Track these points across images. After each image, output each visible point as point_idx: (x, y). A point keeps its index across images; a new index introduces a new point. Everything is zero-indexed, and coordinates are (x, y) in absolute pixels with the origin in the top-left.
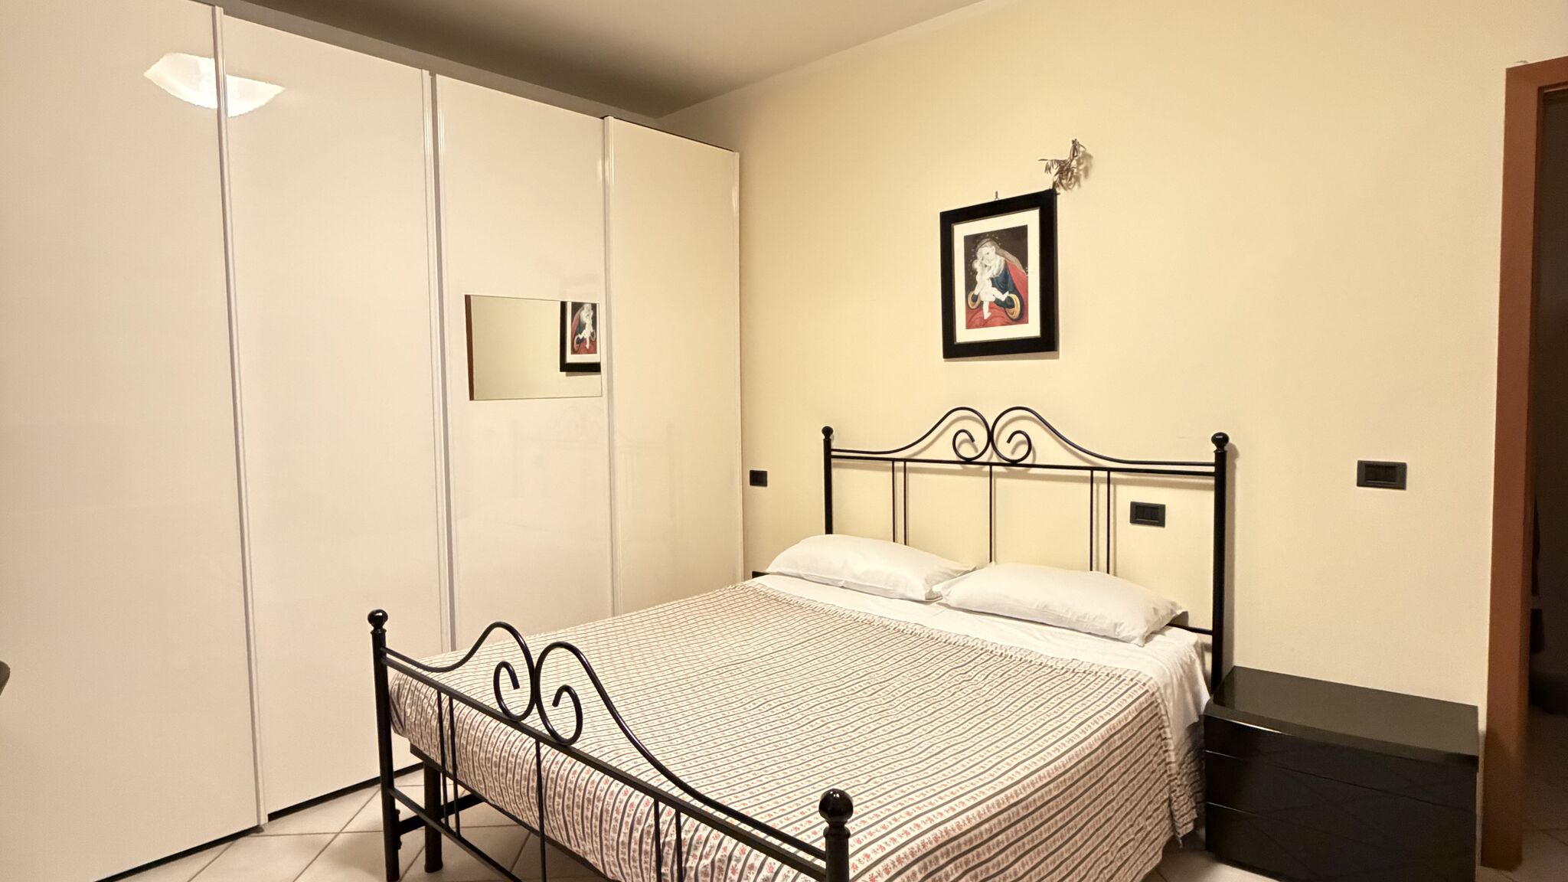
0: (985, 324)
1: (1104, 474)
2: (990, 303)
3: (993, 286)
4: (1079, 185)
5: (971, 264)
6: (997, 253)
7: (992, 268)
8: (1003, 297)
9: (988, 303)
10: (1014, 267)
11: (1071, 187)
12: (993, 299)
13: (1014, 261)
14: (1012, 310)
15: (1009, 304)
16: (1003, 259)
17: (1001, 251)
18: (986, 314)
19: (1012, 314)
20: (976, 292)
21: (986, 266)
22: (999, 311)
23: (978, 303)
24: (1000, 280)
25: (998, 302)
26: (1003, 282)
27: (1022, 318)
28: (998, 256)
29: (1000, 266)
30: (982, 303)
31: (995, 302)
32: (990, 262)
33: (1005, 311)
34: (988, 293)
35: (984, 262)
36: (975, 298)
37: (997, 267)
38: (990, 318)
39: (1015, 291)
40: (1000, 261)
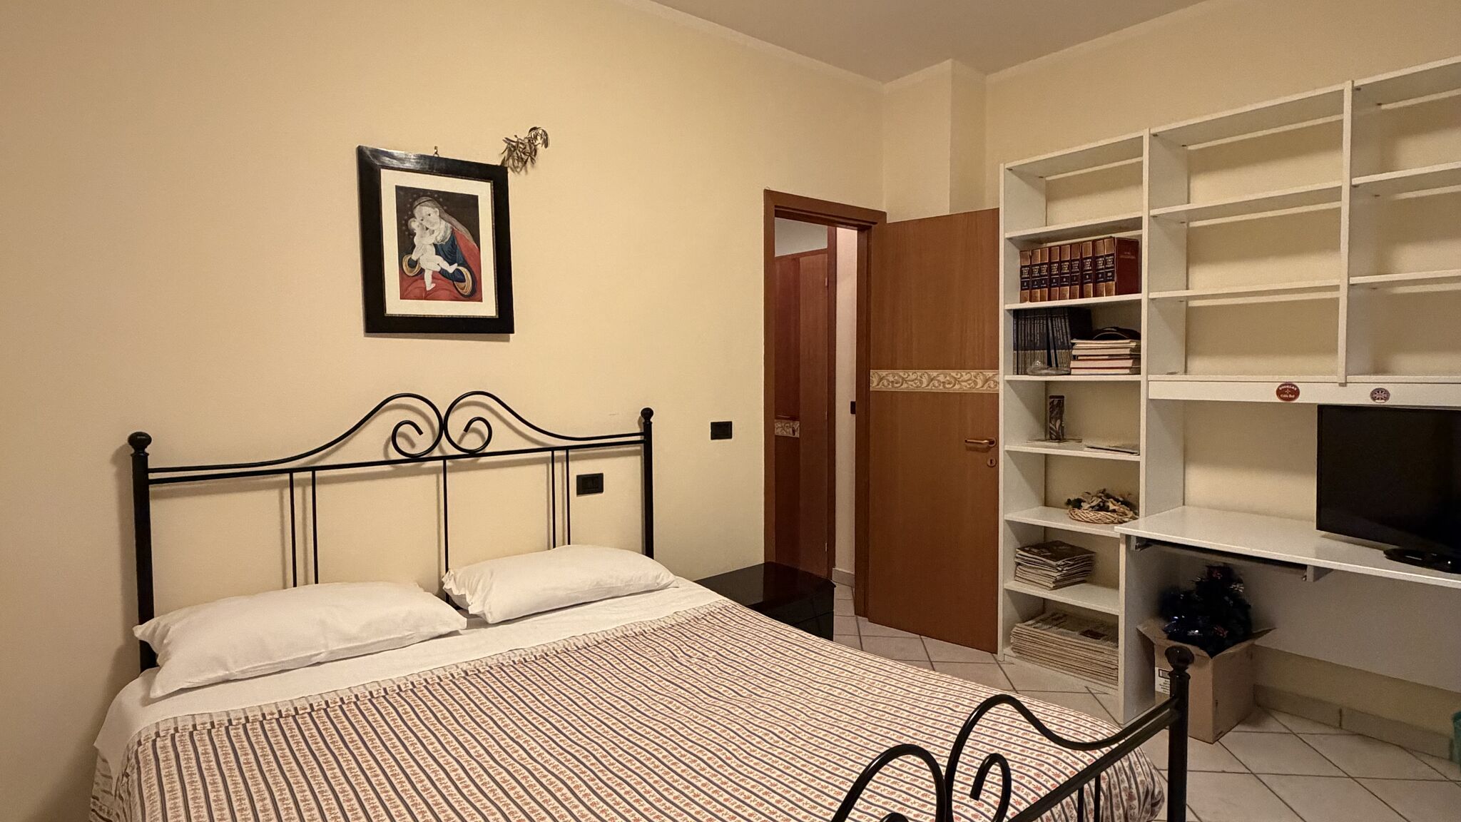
0: (427, 296)
1: (563, 453)
2: (434, 272)
3: (437, 253)
4: (526, 171)
5: (407, 221)
6: (440, 216)
7: (436, 234)
8: (451, 269)
9: (431, 273)
10: (462, 236)
11: (518, 170)
12: (438, 269)
13: (462, 229)
14: (462, 285)
15: (457, 278)
16: (449, 225)
17: (446, 216)
18: (429, 285)
19: (463, 289)
20: (414, 257)
21: (427, 229)
22: (447, 284)
23: (417, 270)
24: (446, 249)
25: (443, 272)
26: (448, 250)
27: (475, 294)
28: (443, 222)
29: (445, 232)
30: (422, 271)
31: (440, 272)
32: (433, 226)
33: (452, 285)
34: (432, 263)
35: (424, 223)
36: (413, 264)
37: (442, 233)
38: (434, 290)
39: (465, 264)
40: (446, 227)
